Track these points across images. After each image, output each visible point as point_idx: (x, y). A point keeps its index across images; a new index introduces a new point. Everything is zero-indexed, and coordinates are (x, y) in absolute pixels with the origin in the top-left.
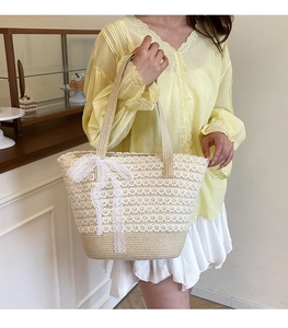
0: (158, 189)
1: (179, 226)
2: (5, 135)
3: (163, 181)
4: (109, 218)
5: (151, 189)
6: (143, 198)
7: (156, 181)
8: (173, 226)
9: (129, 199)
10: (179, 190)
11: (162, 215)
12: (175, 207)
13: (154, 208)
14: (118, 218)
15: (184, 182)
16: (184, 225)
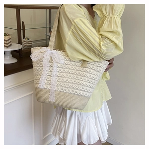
0: (78, 72)
1: (85, 93)
2: (13, 57)
3: (81, 69)
4: (49, 82)
5: (74, 71)
6: (69, 75)
7: (77, 68)
8: (82, 92)
9: (61, 74)
10: (88, 74)
11: (77, 85)
12: (85, 83)
13: (73, 81)
14: (54, 82)
15: (92, 71)
16: (88, 93)
